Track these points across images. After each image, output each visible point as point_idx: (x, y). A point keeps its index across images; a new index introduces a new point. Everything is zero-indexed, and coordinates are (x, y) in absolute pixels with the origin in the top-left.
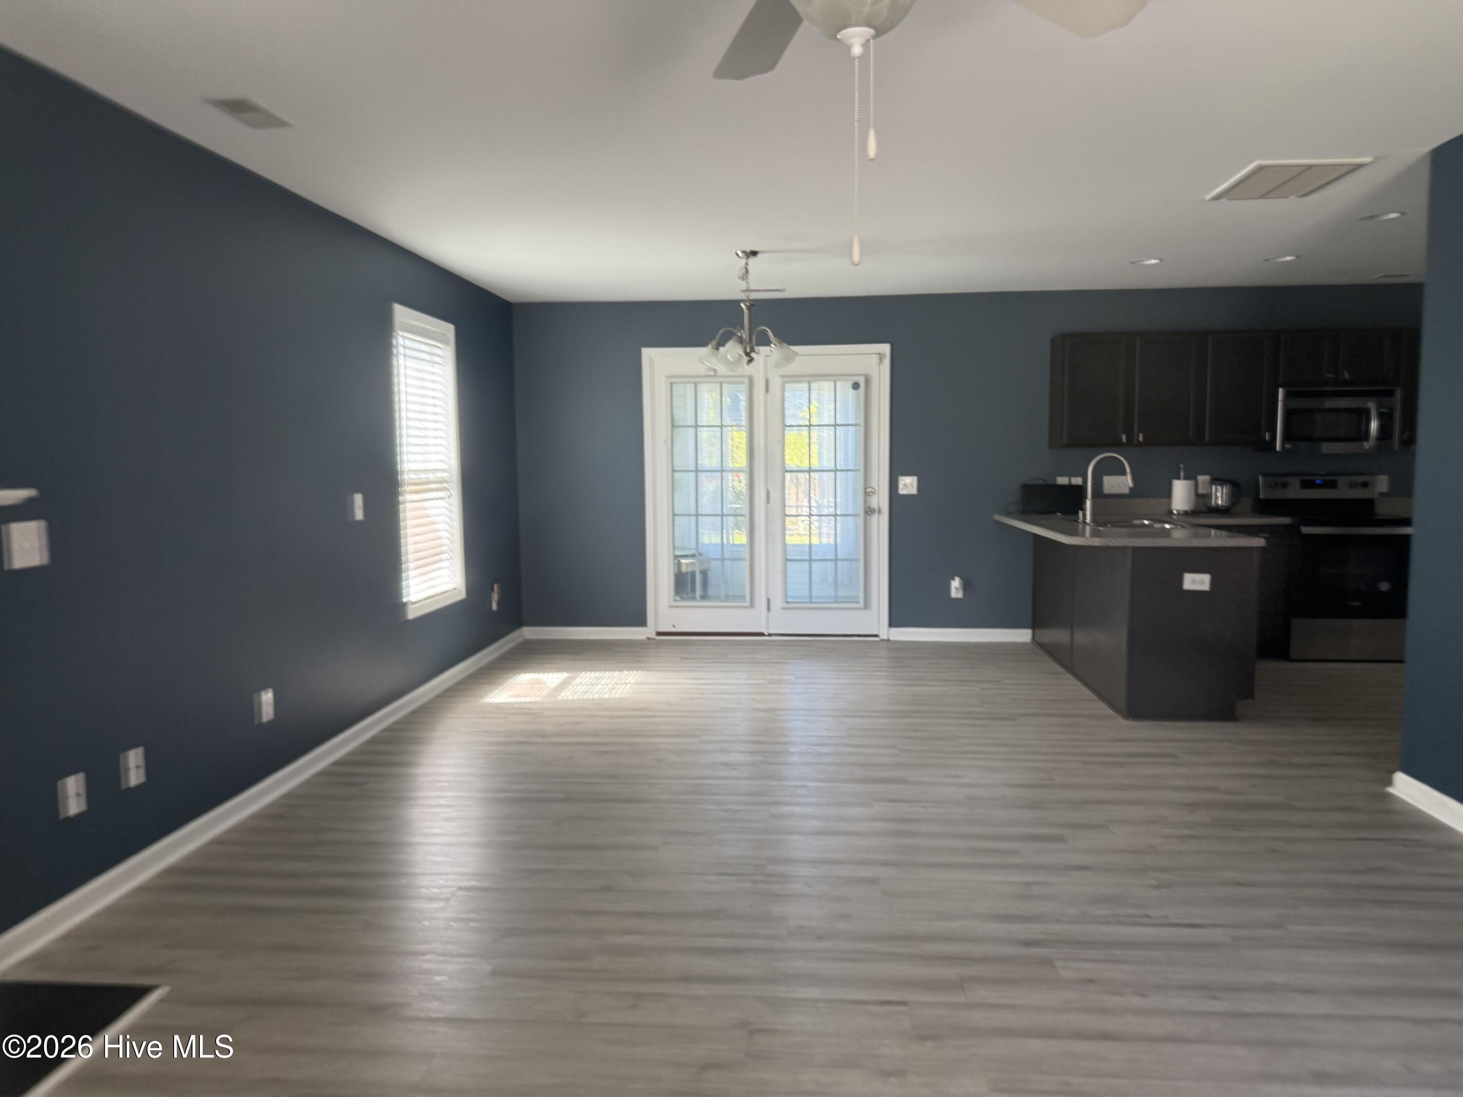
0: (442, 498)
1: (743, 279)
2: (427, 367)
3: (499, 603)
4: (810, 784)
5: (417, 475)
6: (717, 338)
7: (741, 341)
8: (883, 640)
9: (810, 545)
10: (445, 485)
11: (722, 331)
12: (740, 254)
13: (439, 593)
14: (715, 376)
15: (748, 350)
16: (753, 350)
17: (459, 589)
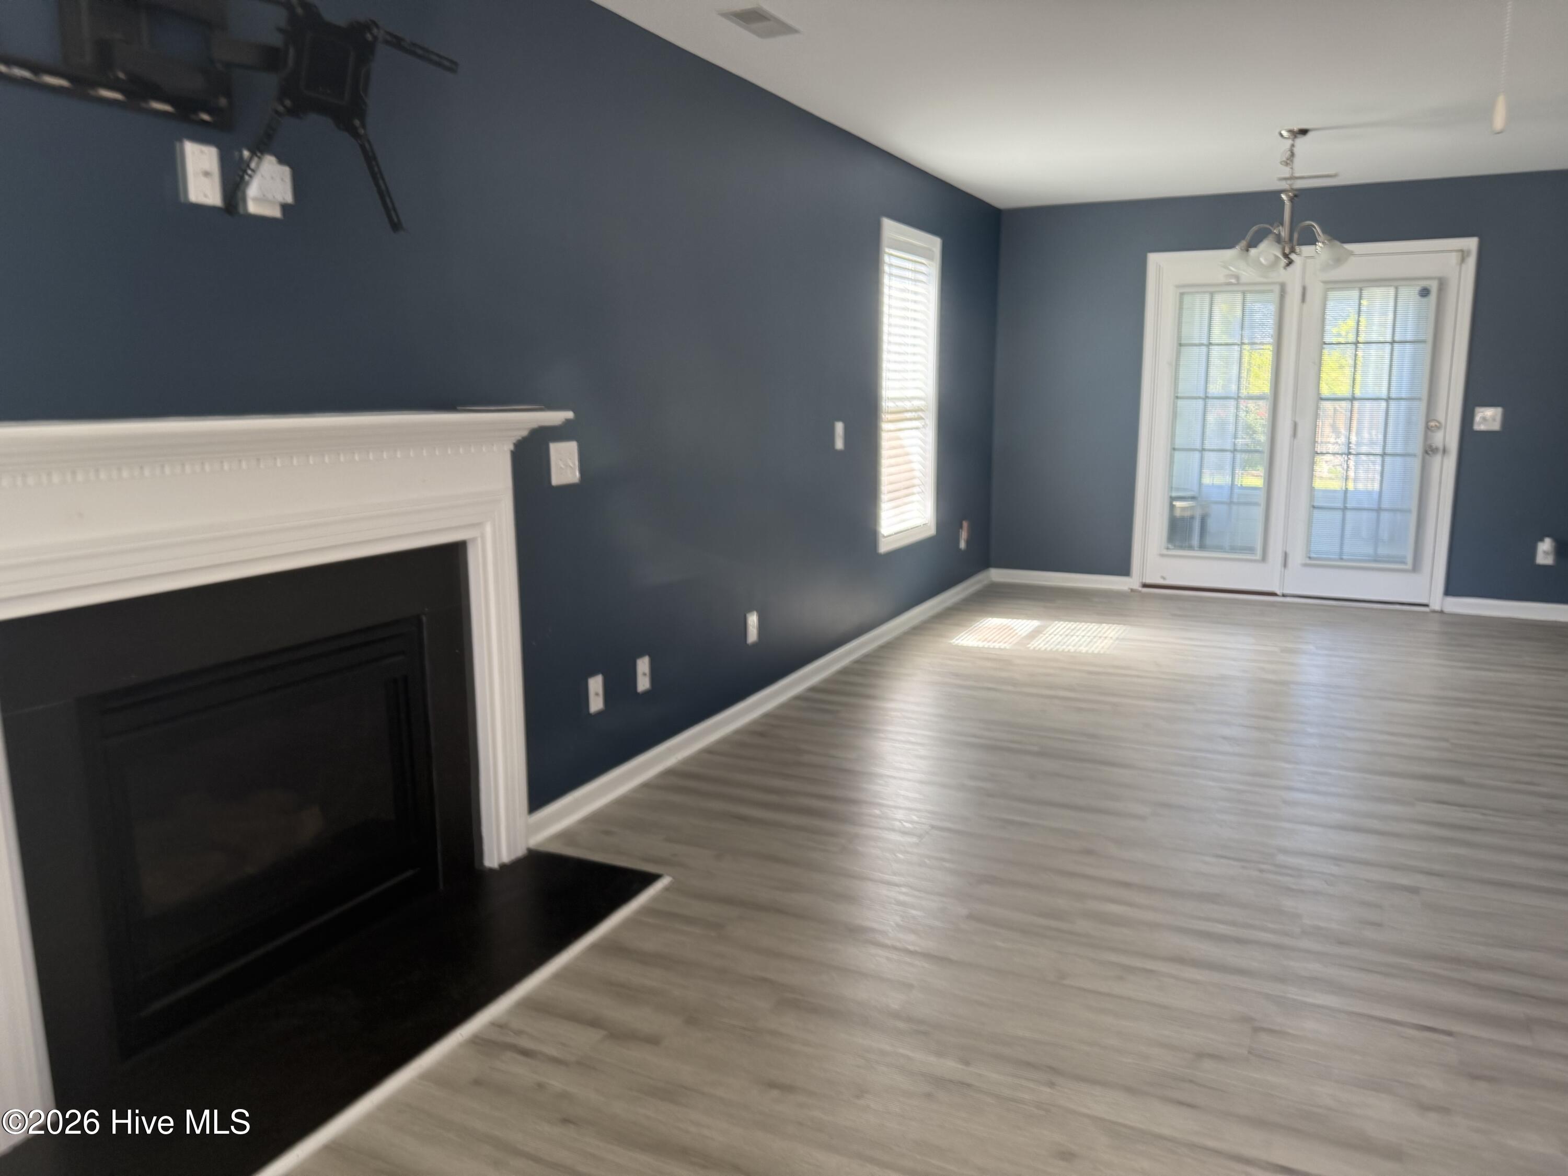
0: (917, 428)
1: (1287, 164)
2: (910, 286)
3: (968, 542)
4: (1334, 771)
5: (895, 403)
6: (1248, 237)
7: (1278, 239)
8: (1434, 612)
9: (1346, 491)
10: (921, 414)
11: (1255, 228)
12: (1285, 133)
13: (910, 528)
14: (1238, 284)
15: (1287, 251)
16: (1293, 251)
17: (929, 525)
